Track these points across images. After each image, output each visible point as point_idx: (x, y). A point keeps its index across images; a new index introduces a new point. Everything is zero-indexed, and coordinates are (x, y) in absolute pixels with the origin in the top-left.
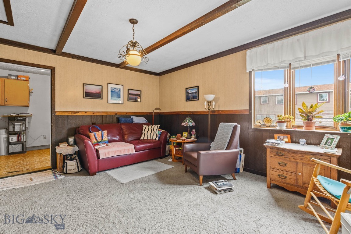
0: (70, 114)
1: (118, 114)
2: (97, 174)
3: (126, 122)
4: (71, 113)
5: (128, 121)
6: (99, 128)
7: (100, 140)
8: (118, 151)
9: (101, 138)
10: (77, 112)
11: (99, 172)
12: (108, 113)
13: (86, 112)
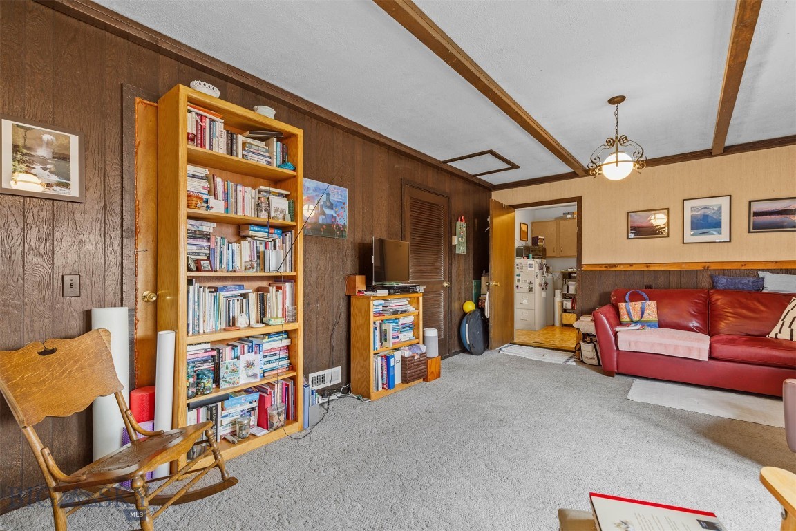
0: (604, 269)
1: (713, 267)
2: (616, 377)
3: (732, 287)
4: (605, 267)
5: (740, 286)
6: (645, 296)
7: (638, 319)
8: (661, 344)
9: (639, 314)
10: (615, 266)
11: (618, 374)
12: (683, 265)
13: (631, 265)
